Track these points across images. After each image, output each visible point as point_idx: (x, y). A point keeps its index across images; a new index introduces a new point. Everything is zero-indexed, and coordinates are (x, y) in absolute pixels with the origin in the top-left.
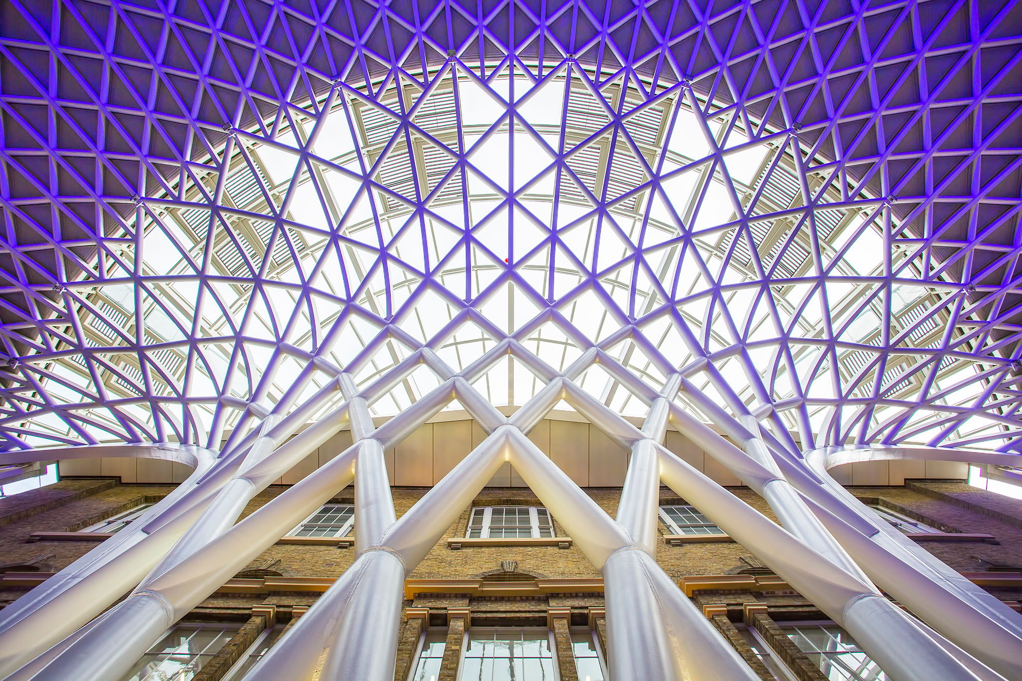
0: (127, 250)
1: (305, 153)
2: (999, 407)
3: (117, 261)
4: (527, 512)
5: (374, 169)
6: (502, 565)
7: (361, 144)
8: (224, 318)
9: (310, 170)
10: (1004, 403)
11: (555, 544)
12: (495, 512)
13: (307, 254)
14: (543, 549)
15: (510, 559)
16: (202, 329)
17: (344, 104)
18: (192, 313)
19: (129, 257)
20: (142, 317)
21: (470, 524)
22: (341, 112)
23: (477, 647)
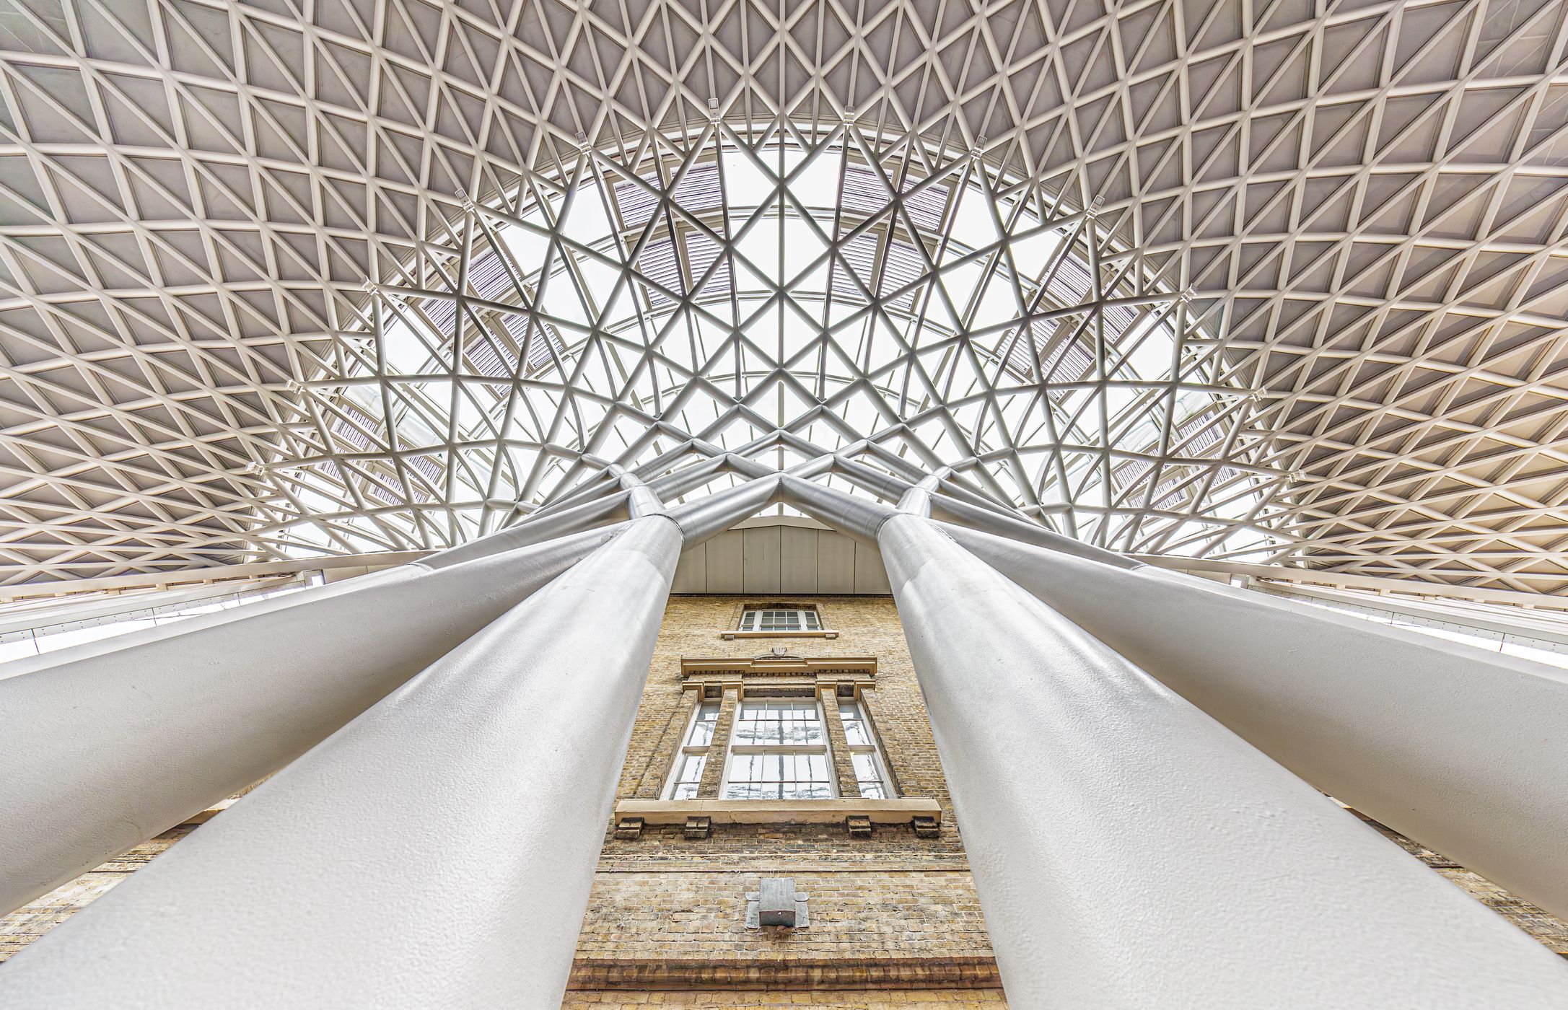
0: (368, 348)
1: (555, 234)
2: (1268, 520)
3: (358, 359)
4: (796, 614)
5: (633, 255)
6: (773, 651)
7: (618, 229)
8: (485, 425)
9: (563, 256)
10: (1273, 516)
11: (824, 636)
12: (765, 614)
13: (567, 356)
14: (812, 640)
15: (780, 647)
16: (460, 436)
17: (596, 177)
18: (448, 419)
19: (370, 356)
20: (394, 424)
21: (742, 623)
22: (593, 188)
23: (750, 714)
